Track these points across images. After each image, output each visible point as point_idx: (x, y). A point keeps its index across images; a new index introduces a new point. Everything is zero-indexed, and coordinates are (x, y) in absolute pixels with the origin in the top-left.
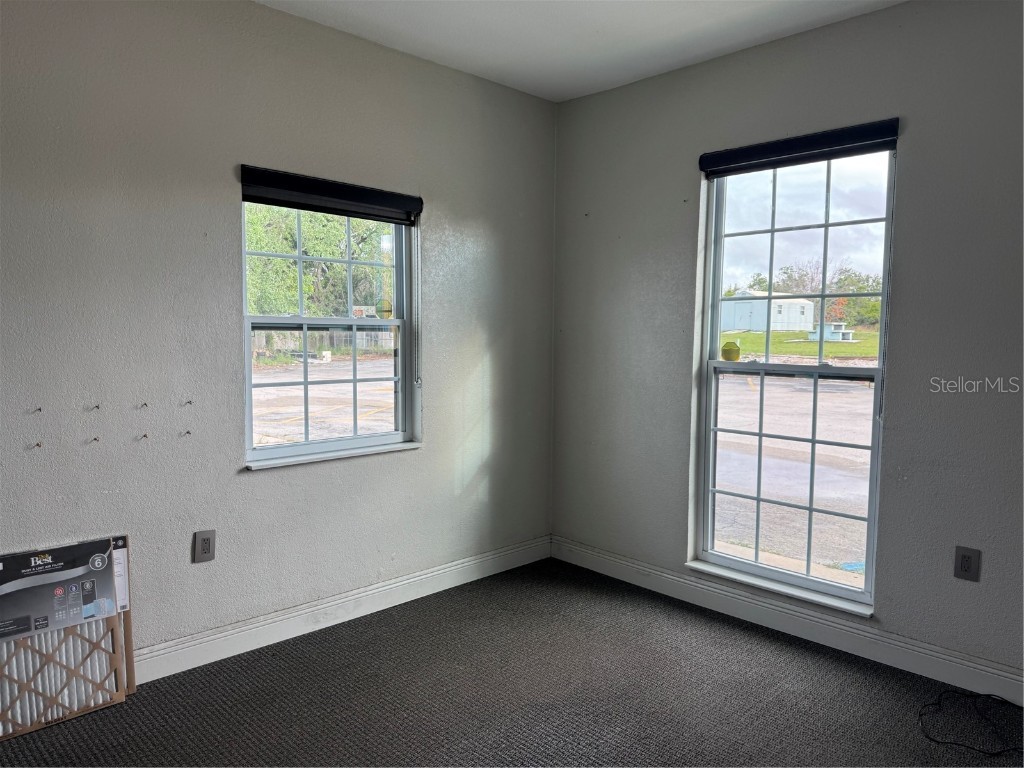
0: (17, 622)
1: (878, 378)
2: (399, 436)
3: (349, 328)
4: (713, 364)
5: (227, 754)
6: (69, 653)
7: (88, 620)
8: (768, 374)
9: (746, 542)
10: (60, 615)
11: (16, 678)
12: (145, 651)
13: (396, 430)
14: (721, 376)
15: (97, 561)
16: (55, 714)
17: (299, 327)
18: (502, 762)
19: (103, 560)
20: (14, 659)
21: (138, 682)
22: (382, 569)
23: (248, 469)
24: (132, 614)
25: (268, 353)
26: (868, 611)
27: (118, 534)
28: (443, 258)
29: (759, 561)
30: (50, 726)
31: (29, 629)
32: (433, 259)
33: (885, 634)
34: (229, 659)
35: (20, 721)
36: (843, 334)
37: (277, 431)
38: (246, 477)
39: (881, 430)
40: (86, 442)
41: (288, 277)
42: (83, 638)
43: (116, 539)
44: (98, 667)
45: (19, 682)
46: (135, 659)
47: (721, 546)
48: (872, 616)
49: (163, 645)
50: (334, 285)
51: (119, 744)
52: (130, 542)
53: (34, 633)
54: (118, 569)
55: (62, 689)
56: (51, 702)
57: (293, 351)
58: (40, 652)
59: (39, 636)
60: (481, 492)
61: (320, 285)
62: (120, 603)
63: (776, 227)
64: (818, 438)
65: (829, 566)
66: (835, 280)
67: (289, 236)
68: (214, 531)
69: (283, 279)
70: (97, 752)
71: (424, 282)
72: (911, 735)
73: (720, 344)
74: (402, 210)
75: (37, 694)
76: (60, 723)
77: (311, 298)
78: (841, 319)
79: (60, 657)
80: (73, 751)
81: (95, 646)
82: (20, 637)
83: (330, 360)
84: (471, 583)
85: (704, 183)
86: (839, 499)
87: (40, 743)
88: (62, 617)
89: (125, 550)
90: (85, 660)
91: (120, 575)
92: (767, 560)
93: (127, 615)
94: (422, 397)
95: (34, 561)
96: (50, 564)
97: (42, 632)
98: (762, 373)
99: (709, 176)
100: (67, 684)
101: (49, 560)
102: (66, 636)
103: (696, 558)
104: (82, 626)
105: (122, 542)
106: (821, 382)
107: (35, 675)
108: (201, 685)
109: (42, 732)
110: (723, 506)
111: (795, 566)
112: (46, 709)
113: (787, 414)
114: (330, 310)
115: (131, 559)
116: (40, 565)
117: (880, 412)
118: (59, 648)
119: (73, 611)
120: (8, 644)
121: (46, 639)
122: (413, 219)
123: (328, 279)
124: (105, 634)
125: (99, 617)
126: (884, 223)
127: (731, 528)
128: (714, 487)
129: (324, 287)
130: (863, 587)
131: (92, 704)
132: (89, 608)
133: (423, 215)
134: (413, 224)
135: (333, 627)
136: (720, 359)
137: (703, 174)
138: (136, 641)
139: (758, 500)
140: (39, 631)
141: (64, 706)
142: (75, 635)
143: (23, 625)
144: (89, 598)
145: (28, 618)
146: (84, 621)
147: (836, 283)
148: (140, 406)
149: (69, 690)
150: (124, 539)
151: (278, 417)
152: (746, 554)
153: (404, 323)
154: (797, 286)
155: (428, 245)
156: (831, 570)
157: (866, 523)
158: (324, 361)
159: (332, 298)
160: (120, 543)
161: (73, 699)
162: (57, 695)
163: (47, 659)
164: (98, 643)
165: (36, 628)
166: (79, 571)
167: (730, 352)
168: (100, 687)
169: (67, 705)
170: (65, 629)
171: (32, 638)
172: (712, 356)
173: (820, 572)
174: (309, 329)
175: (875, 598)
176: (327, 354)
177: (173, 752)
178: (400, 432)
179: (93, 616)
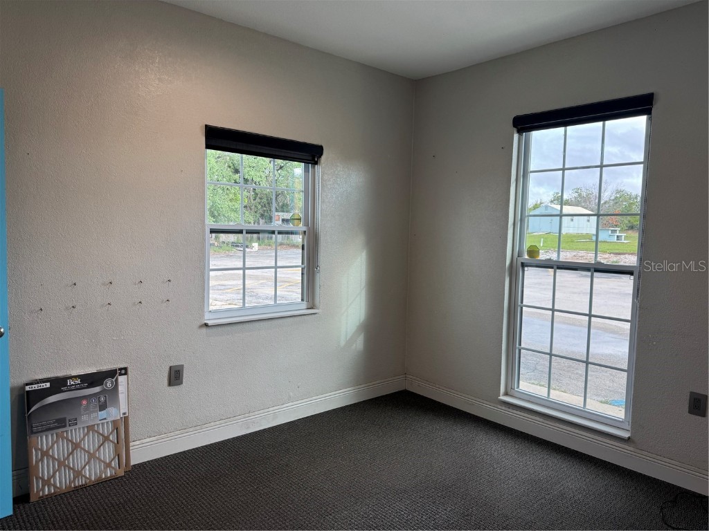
0: (58, 421)
1: (636, 273)
2: (304, 305)
3: (273, 232)
4: (521, 260)
5: (189, 513)
6: (90, 443)
7: (103, 421)
8: (559, 268)
9: (542, 383)
10: (84, 418)
11: (56, 457)
12: (138, 443)
13: (302, 300)
14: (526, 269)
15: (109, 383)
16: (80, 482)
17: (240, 232)
18: (370, 527)
19: (112, 383)
20: (56, 445)
21: (133, 463)
22: (291, 394)
23: (206, 325)
24: (130, 419)
25: (216, 244)
26: (626, 435)
27: (122, 366)
28: (336, 186)
29: (551, 397)
30: (77, 489)
31: (65, 426)
32: (329, 187)
33: (638, 451)
34: (191, 450)
35: (58, 485)
36: (618, 237)
37: (221, 297)
38: (204, 330)
39: (638, 309)
40: (102, 306)
41: (231, 193)
42: (99, 433)
43: (121, 369)
44: (107, 452)
45: (58, 460)
46: (131, 448)
47: (525, 386)
48: (629, 438)
49: (148, 440)
50: (261, 199)
51: (121, 503)
52: (129, 370)
53: (68, 428)
54: (122, 388)
55: (85, 466)
56: (78, 474)
57: (233, 243)
58: (72, 441)
59: (71, 430)
60: (359, 344)
61: (252, 198)
62: (122, 411)
63: (566, 167)
64: (593, 313)
65: (601, 402)
66: (613, 198)
67: (231, 165)
68: (183, 365)
69: (227, 194)
70: (106, 507)
71: (323, 202)
72: (654, 522)
73: (526, 246)
74: (309, 154)
75: (69, 468)
76: (83, 487)
77: (245, 207)
78: (616, 226)
79: (84, 445)
80: (92, 506)
81: (106, 439)
82: (60, 430)
83: (257, 249)
84: (351, 405)
85: (516, 136)
86: (611, 355)
87: (70, 500)
88: (86, 419)
89: (126, 376)
90: (99, 447)
91: (123, 393)
92: (556, 396)
93: (126, 419)
94: (321, 278)
95: (70, 382)
96: (79, 384)
97: (73, 428)
98: (555, 267)
99: (520, 132)
100: (88, 463)
101: (78, 381)
102: (88, 432)
103: (506, 394)
104: (98, 425)
105: (124, 371)
106: (596, 274)
107: (68, 456)
108: (173, 467)
109: (71, 493)
110: (526, 357)
111: (575, 400)
112: (74, 478)
113: (575, 293)
114: (258, 215)
115: (130, 383)
116: (73, 385)
117: (638, 297)
118: (83, 439)
119: (94, 415)
120: (52, 435)
121: (75, 433)
122: (316, 159)
123: (257, 194)
124: (113, 431)
125: (109, 419)
126: (642, 165)
127: (532, 373)
128: (520, 345)
129: (254, 200)
130: (623, 418)
131: (104, 476)
132: (103, 414)
133: (323, 158)
134: (316, 163)
135: (259, 431)
136: (526, 257)
137: (515, 130)
138: (132, 437)
139: (551, 355)
140: (71, 428)
141: (86, 477)
142: (94, 431)
143: (62, 423)
144: (103, 407)
145: (65, 419)
146: (100, 422)
147: (613, 200)
148: (137, 283)
149: (90, 467)
150: (126, 369)
151: (223, 287)
152: (541, 392)
153: (309, 229)
154: (585, 202)
155: (326, 177)
156: (603, 404)
157: (626, 374)
158: (254, 250)
159: (259, 207)
160: (123, 372)
161: (92, 472)
162: (82, 470)
163: (76, 446)
164: (108, 436)
165: (70, 426)
166: (97, 389)
167: (533, 252)
168: (108, 465)
169: (88, 476)
170: (87, 427)
171: (67, 431)
172: (520, 255)
173: (594, 406)
174: (247, 233)
175: (632, 425)
176: (255, 245)
177: (155, 510)
178: (305, 302)
179: (105, 419)
